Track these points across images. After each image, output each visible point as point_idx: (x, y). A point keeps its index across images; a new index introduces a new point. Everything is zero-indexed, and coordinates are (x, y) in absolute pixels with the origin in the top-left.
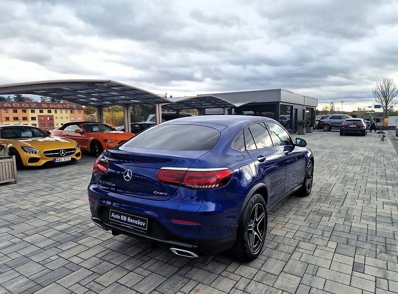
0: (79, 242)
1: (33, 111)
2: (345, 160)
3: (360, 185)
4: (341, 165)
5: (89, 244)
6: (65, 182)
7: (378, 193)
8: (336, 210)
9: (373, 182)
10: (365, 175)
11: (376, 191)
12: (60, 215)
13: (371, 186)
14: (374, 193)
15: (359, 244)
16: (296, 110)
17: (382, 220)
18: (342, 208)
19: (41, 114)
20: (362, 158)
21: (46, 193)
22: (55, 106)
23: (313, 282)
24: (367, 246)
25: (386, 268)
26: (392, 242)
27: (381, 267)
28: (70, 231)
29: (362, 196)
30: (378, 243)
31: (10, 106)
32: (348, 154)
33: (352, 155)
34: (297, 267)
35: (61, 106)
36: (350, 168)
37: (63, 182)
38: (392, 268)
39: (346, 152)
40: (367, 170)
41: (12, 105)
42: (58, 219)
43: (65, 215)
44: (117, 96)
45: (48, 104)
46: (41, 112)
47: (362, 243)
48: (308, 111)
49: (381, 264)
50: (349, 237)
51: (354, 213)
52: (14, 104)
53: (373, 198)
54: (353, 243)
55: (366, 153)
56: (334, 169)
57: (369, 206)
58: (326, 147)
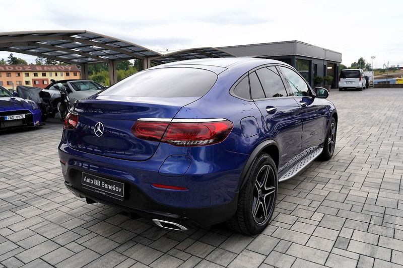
0: (18, 212)
1: (28, 75)
2: (362, 120)
3: (372, 147)
4: (357, 126)
5: (28, 214)
6: (31, 147)
7: (391, 157)
8: (335, 177)
9: (388, 145)
10: (382, 136)
11: (389, 154)
12: (9, 182)
13: (384, 149)
14: (386, 156)
15: (351, 215)
16: (316, 65)
17: (388, 186)
18: (343, 174)
19: (36, 78)
20: (383, 118)
21: (6, 158)
22: (49, 69)
23: (279, 262)
24: (361, 217)
25: (376, 244)
26: (393, 212)
27: (371, 242)
28: (13, 200)
29: (371, 160)
30: (375, 214)
31: (3, 69)
32: (368, 114)
33: (373, 115)
34: (265, 244)
35: (56, 68)
36: (367, 129)
37: (29, 147)
38: (384, 244)
39: (366, 112)
40: (385, 131)
41: (5, 68)
42: (6, 186)
43: (16, 182)
44: (100, 50)
45: (43, 66)
46: (35, 75)
47: (355, 214)
48: (331, 68)
49: (372, 238)
50: (341, 207)
51: (356, 179)
52: (7, 68)
53: (384, 162)
54: (344, 214)
55: (389, 113)
56: (348, 131)
57: (377, 170)
58: (345, 107)
